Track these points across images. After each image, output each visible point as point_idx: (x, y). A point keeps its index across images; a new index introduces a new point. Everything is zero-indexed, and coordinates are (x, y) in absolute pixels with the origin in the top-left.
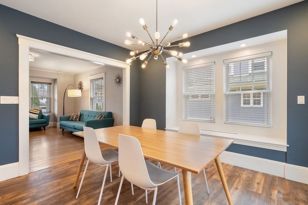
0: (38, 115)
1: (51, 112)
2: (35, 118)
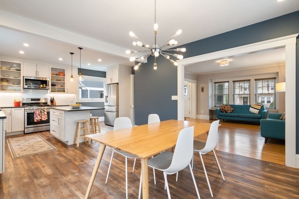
0: (258, 110)
1: (276, 109)
2: (256, 113)
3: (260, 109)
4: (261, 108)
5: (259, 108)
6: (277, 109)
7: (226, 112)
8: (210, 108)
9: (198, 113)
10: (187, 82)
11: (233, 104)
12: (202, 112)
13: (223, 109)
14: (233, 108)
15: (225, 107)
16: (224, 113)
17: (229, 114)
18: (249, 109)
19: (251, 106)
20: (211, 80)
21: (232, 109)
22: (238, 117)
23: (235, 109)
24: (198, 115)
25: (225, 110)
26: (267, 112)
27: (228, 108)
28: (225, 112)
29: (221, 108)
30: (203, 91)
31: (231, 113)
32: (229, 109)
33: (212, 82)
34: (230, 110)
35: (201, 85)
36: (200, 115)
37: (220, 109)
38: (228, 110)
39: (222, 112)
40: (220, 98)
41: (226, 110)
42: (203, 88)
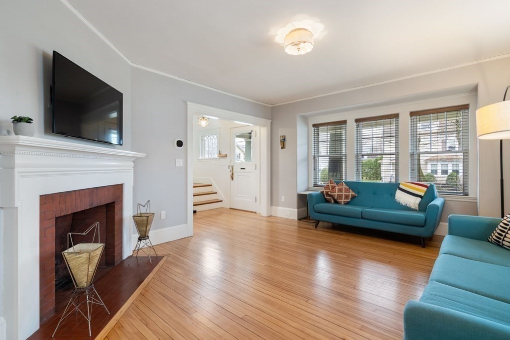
0: (419, 199)
1: (467, 195)
2: (413, 207)
3: (422, 194)
4: (426, 193)
5: (422, 191)
6: (470, 196)
7: (336, 202)
8: (301, 190)
9: (272, 200)
10: (251, 125)
11: (355, 180)
12: (283, 198)
13: (327, 194)
14: (353, 191)
15: (333, 188)
16: (332, 206)
17: (342, 208)
18: (393, 195)
19: (401, 186)
20: (305, 119)
21: (351, 193)
22: (362, 218)
23: (358, 193)
24: (274, 207)
25: (332, 196)
26: (444, 204)
27: (340, 190)
28: (333, 201)
29: (324, 190)
30: (283, 147)
31: (347, 203)
32: (344, 194)
33: (307, 123)
34: (347, 197)
35: (281, 132)
36: (278, 206)
37: (322, 192)
38: (340, 196)
39: (327, 201)
40: (336, 165)
41: (336, 197)
42: (284, 140)
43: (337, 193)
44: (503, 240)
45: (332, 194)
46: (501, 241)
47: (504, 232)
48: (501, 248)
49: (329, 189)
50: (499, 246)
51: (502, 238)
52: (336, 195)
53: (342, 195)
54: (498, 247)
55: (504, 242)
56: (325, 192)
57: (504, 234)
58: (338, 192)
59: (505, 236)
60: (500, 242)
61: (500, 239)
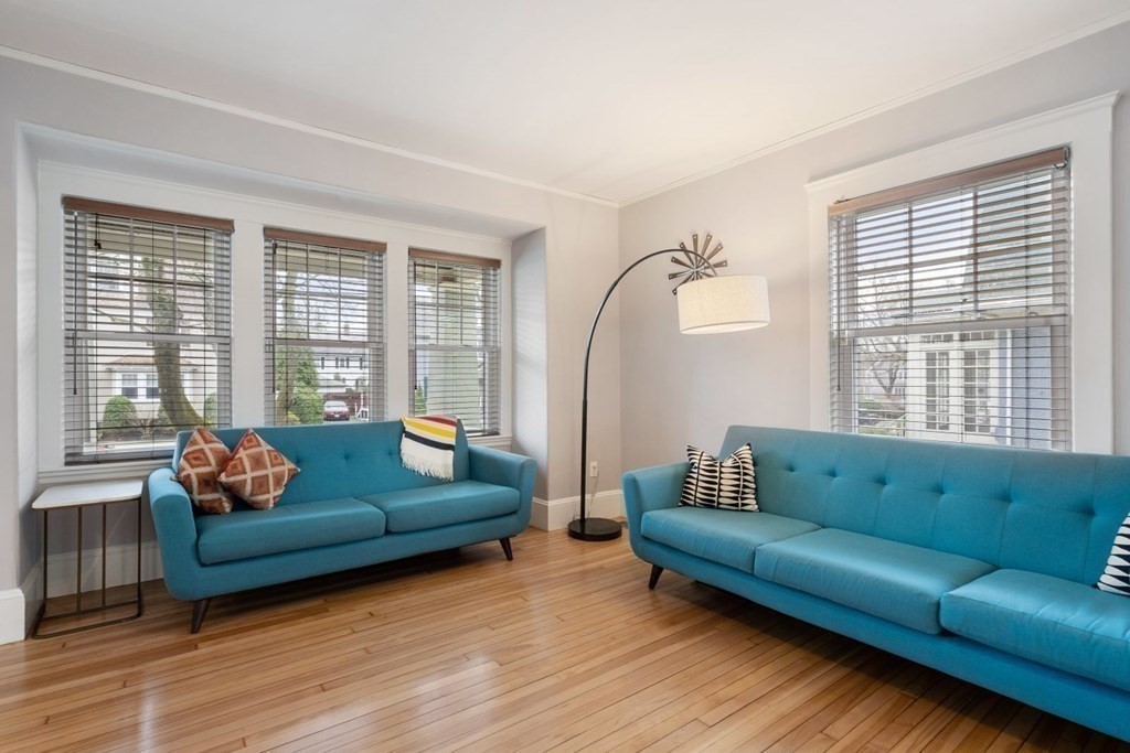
0: (450, 454)
1: (497, 433)
5: (449, 434)
7: (242, 505)
13: (205, 484)
14: (290, 458)
18: (397, 453)
21: (286, 466)
22: (388, 532)
23: (301, 461)
25: (229, 489)
28: (227, 507)
32: (269, 471)
34: (278, 480)
37: (185, 483)
38: (261, 484)
39: (204, 511)
43: (248, 476)
44: (719, 496)
45: (232, 479)
46: (715, 499)
47: (715, 483)
48: (718, 511)
49: (210, 465)
50: (712, 507)
51: (716, 493)
52: (249, 482)
53: (267, 476)
54: (710, 510)
55: (721, 500)
56: (194, 479)
57: (716, 487)
58: (253, 470)
59: (720, 490)
60: (714, 502)
61: (714, 496)
